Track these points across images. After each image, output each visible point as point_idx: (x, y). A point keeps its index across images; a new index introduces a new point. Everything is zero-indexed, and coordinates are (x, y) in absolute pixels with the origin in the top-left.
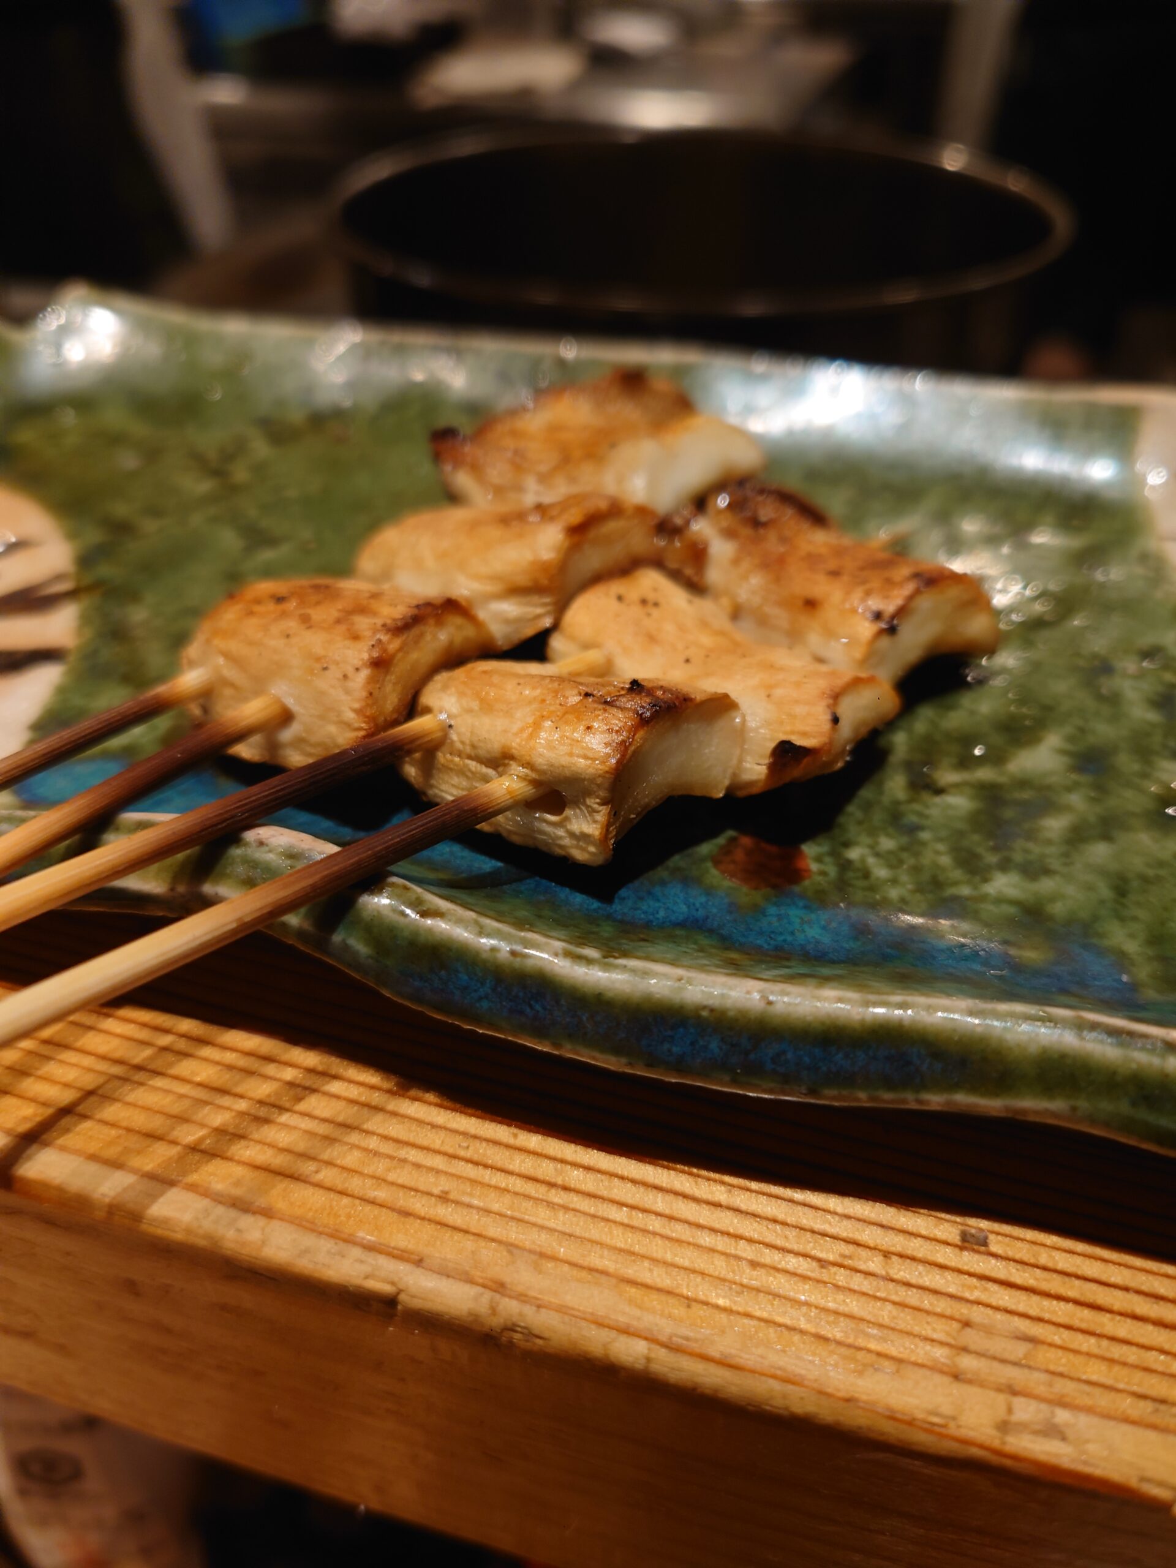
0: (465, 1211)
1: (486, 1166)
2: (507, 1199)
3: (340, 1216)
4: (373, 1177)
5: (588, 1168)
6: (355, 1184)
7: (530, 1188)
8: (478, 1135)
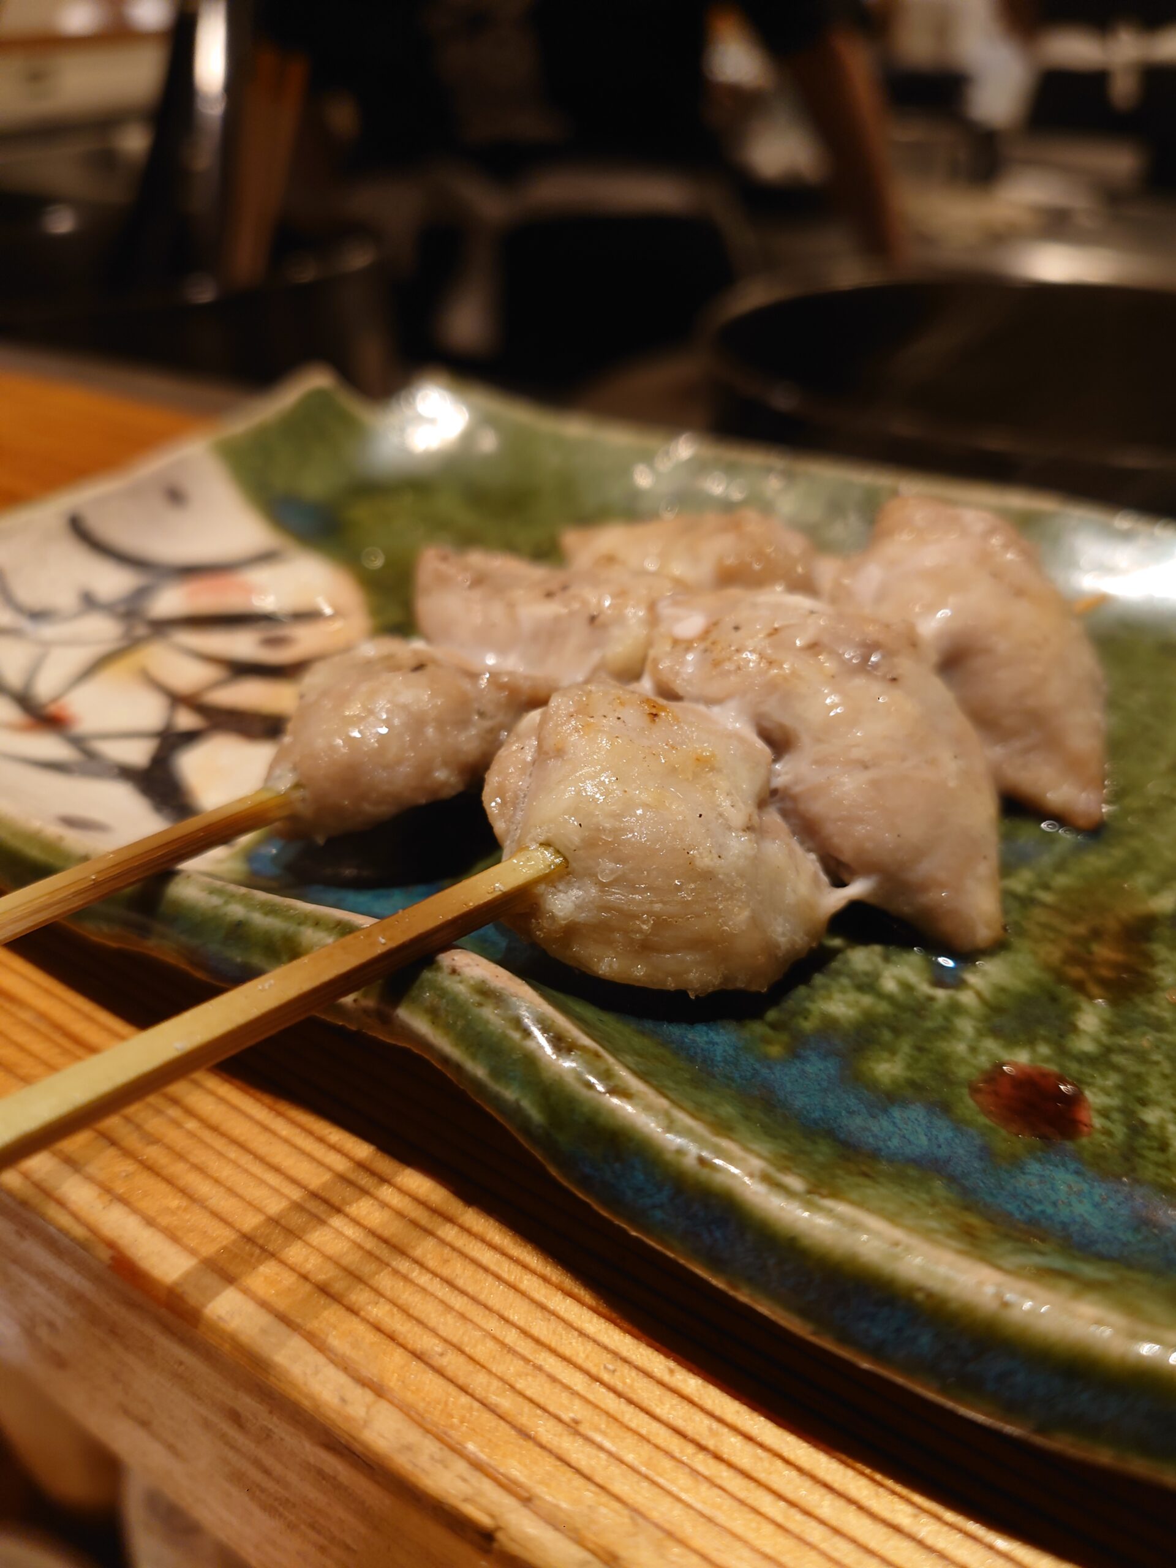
0: (593, 1451)
1: (630, 1402)
2: (646, 1450)
3: (452, 1417)
4: (501, 1379)
5: (748, 1438)
6: (479, 1382)
7: (674, 1444)
8: (630, 1360)
